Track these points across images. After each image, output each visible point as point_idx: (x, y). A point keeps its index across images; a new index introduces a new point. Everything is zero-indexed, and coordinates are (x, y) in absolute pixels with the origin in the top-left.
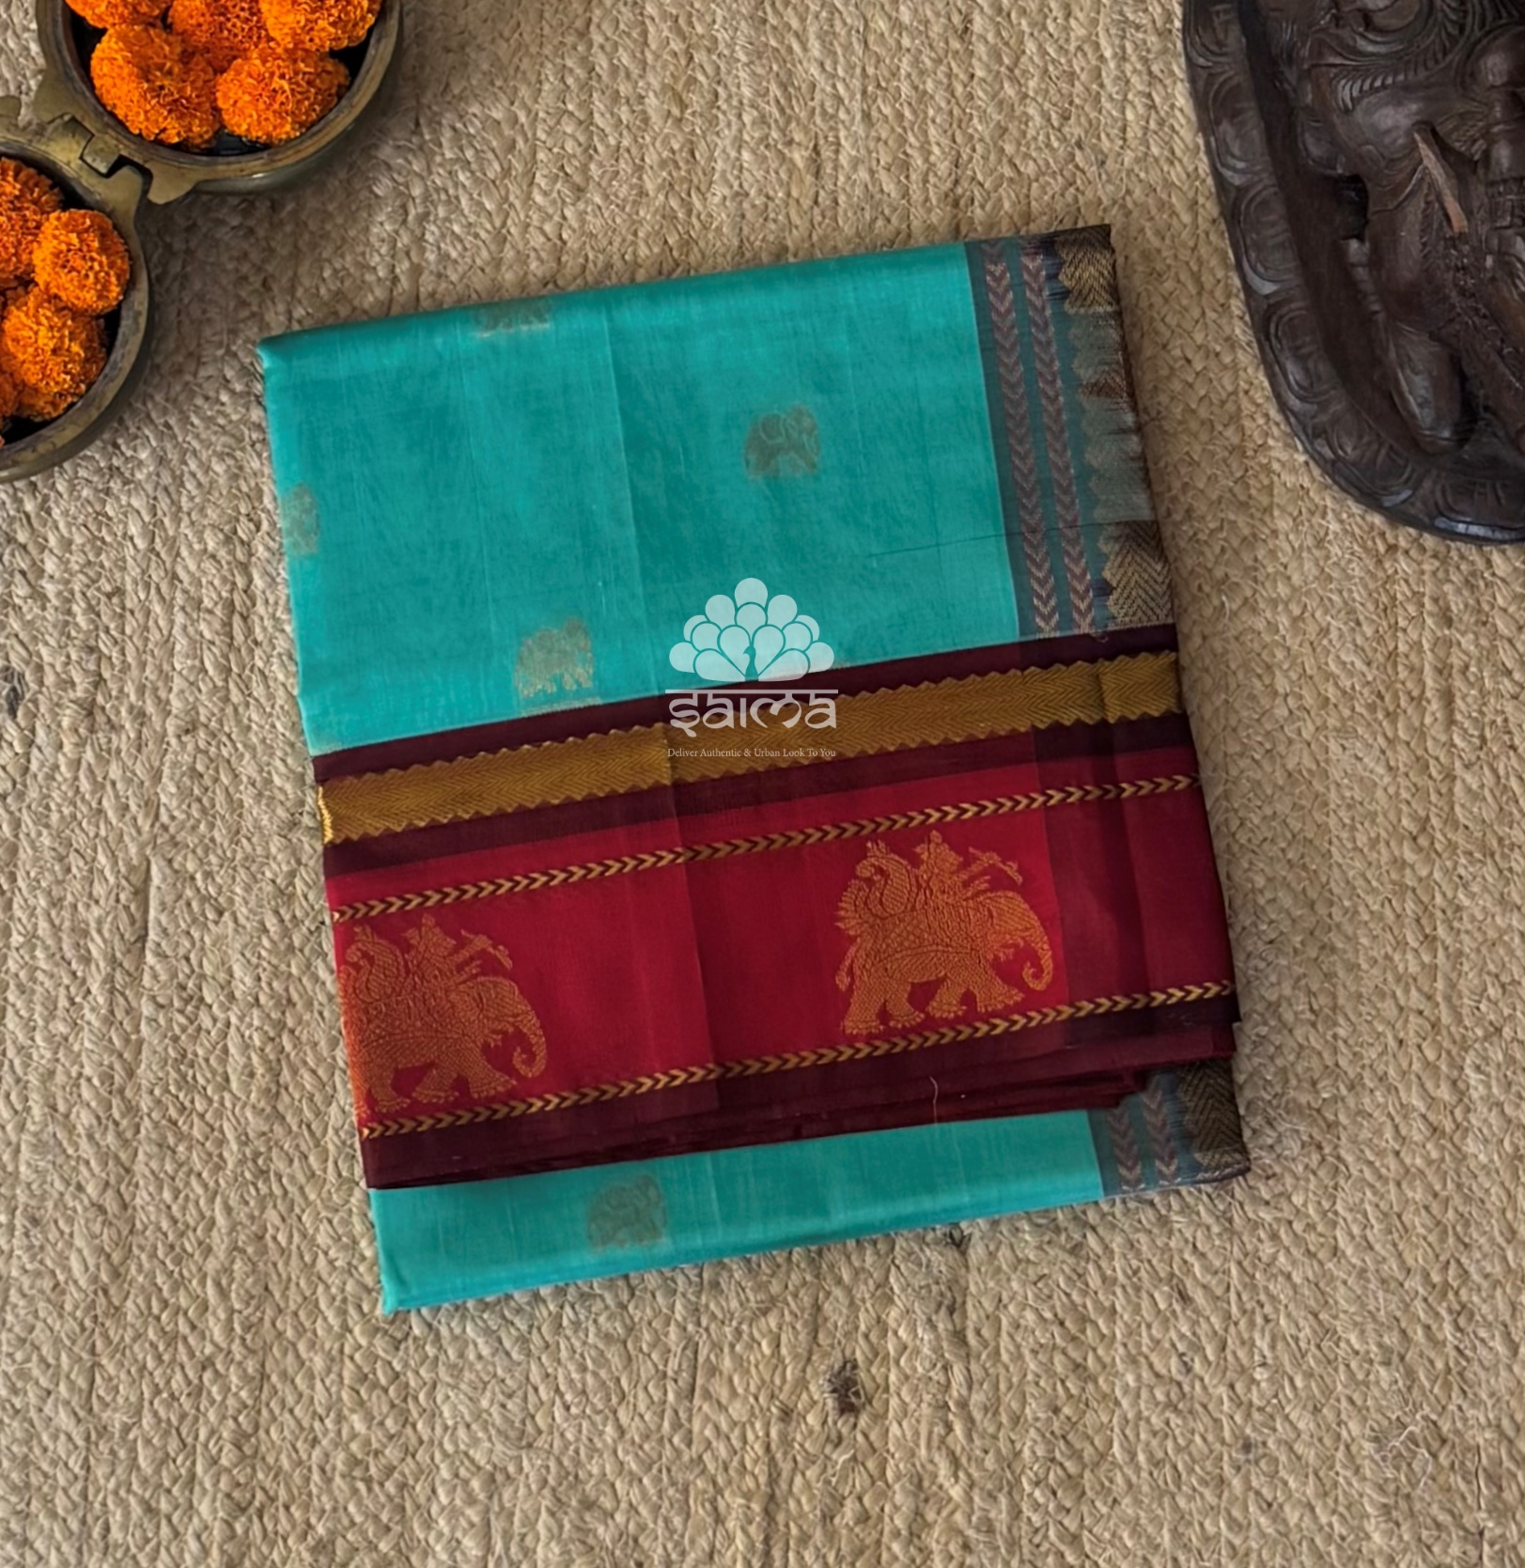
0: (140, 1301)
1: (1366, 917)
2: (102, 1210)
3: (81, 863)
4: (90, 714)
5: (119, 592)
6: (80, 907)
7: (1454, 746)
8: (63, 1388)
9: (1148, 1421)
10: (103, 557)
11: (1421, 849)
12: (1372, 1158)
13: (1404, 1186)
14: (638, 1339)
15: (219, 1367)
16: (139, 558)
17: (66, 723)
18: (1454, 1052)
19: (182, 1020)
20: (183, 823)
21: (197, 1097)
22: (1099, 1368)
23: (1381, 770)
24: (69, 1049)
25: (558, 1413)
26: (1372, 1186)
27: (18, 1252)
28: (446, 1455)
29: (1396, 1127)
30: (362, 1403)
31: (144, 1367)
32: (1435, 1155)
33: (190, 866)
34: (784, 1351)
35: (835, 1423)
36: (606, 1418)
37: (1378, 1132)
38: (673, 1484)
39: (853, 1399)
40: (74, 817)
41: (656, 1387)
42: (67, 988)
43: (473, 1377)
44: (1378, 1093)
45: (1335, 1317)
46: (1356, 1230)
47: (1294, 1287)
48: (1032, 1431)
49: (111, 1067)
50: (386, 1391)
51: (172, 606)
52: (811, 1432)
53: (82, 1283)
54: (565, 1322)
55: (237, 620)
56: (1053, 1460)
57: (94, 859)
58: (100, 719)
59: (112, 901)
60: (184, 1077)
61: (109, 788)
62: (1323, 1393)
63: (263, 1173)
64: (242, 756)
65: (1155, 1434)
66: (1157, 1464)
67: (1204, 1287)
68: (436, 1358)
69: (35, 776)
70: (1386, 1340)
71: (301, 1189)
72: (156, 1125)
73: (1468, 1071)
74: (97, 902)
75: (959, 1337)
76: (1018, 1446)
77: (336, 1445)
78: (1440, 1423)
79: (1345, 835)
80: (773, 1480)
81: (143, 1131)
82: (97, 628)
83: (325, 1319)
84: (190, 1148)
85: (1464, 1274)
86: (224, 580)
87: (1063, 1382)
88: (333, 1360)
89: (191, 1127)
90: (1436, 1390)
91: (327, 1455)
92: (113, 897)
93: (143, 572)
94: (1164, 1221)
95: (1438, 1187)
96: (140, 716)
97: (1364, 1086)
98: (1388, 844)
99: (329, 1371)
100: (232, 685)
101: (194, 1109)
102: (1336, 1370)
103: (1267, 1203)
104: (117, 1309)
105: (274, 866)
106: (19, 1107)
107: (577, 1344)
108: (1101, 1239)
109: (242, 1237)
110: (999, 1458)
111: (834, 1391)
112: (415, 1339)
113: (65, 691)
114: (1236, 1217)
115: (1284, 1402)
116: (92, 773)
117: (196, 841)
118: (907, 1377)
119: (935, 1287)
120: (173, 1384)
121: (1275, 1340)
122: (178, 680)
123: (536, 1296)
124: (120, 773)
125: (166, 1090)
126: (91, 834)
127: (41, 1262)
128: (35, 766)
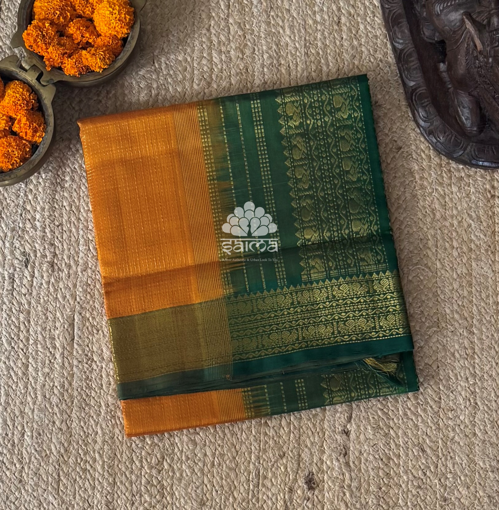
0: (74, 459)
1: (485, 322)
2: (61, 429)
3: (51, 316)
4: (52, 266)
5: (61, 224)
6: (52, 331)
8: (50, 488)
9: (411, 492)
10: (55, 213)
14: (240, 469)
15: (100, 480)
16: (67, 213)
17: (44, 269)
19: (87, 366)
20: (84, 301)
21: (92, 391)
22: (395, 475)
24: (50, 377)
25: (214, 493)
26: (487, 413)
27: (34, 444)
28: (177, 508)
29: (495, 393)
30: (148, 491)
31: (76, 480)
33: (88, 315)
34: (289, 471)
35: (307, 493)
36: (230, 495)
37: (489, 394)
39: (313, 485)
40: (48, 300)
41: (246, 484)
42: (49, 357)
43: (185, 482)
44: (489, 381)
45: (475, 456)
46: (482, 427)
47: (460, 446)
48: (373, 496)
49: (64, 382)
50: (156, 487)
51: (79, 229)
52: (299, 496)
53: (55, 454)
54: (215, 463)
56: (379, 505)
57: (56, 315)
58: (56, 268)
59: (62, 328)
60: (88, 385)
61: (59, 291)
62: (470, 482)
63: (114, 417)
65: (414, 496)
66: (414, 505)
67: (430, 447)
68: (173, 476)
69: (35, 287)
70: (492, 464)
72: (79, 401)
74: (57, 328)
75: (347, 464)
76: (367, 500)
77: (140, 505)
79: (477, 294)
81: (74, 403)
82: (54, 237)
83: (135, 464)
84: (90, 409)
87: (383, 479)
88: (138, 477)
89: (90, 401)
92: (62, 326)
93: (69, 218)
94: (416, 426)
96: (69, 266)
97: (484, 379)
99: (137, 480)
101: (91, 396)
102: (475, 474)
103: (452, 419)
104: (66, 461)
106: (33, 397)
107: (220, 471)
108: (395, 432)
109: (107, 437)
110: (361, 505)
111: (306, 483)
112: (165, 470)
113: (44, 258)
114: (440, 424)
115: (457, 485)
116: (54, 285)
117: (89, 306)
118: (330, 478)
119: (339, 448)
120: (86, 485)
121: (454, 464)
122: (81, 253)
123: (205, 455)
124: (63, 286)
125: (82, 389)
126: (54, 306)
127: (41, 448)
128: (35, 284)
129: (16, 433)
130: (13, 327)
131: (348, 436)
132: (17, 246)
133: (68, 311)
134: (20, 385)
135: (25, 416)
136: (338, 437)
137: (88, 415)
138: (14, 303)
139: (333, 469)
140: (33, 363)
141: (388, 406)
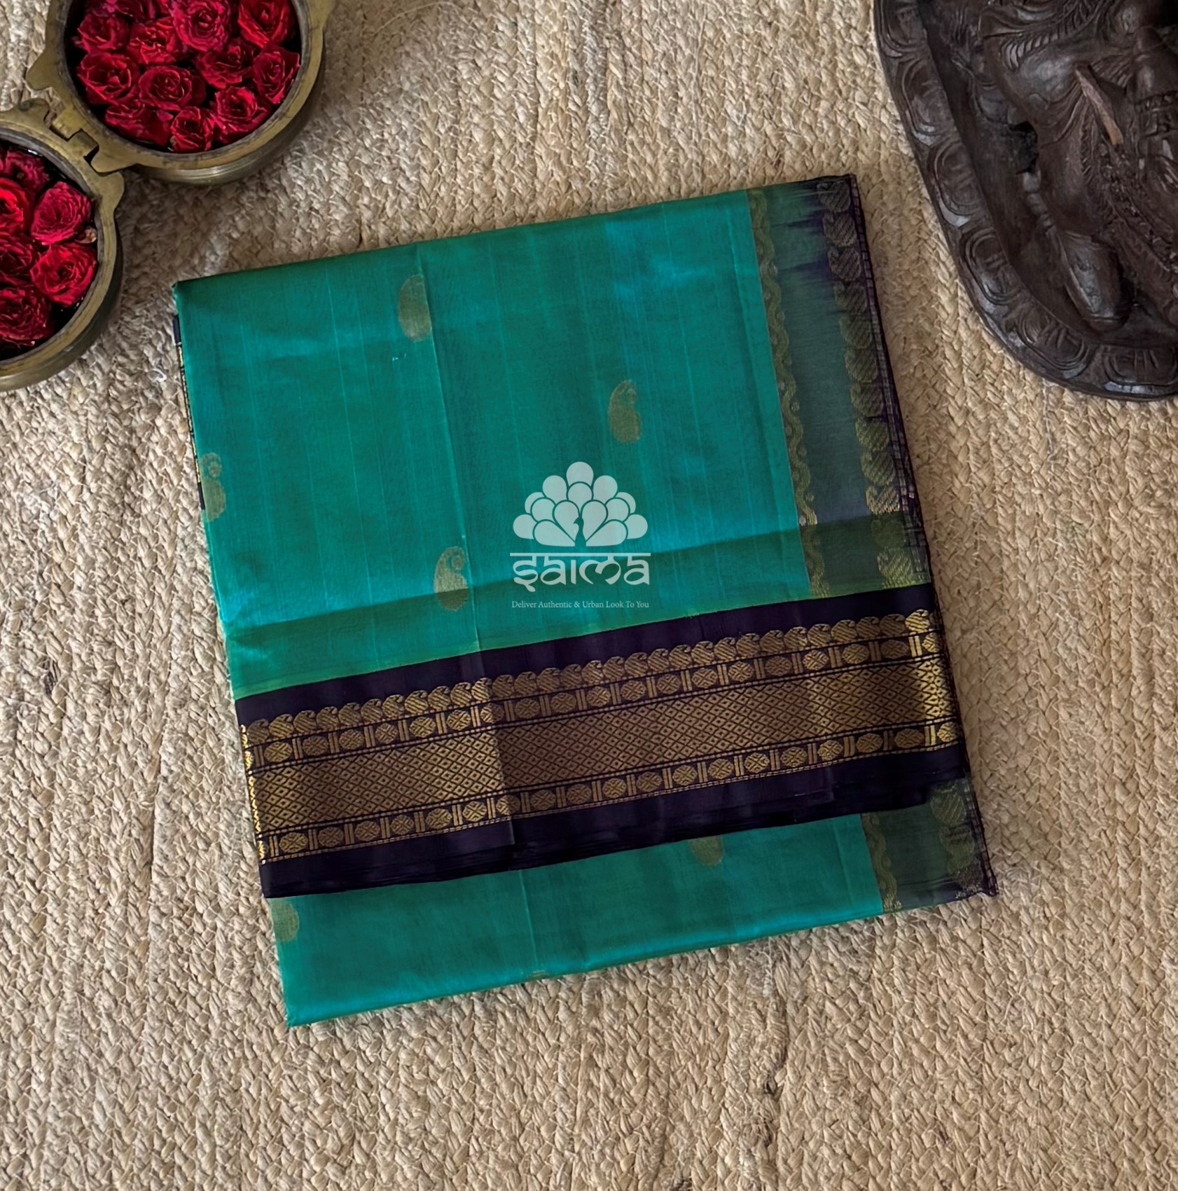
0: (145, 1140)
1: (1087, 844)
2: (117, 1071)
3: (102, 806)
4: (108, 692)
5: (131, 599)
6: (102, 841)
7: (1154, 713)
10: (119, 572)
11: (1128, 792)
12: (1089, 1030)
13: (1114, 1051)
14: (527, 1165)
16: (146, 573)
17: (89, 699)
19: (180, 924)
20: (179, 775)
21: (191, 983)
23: (1098, 730)
24: (94, 948)
26: (1088, 1050)
27: (53, 1103)
29: (1109, 1006)
32: (1138, 1028)
33: (185, 808)
34: (637, 1169)
37: (1095, 1010)
40: (95, 771)
42: (93, 902)
44: (1095, 981)
45: (1060, 1152)
46: (1078, 1087)
47: (1029, 1129)
49: (126, 962)
51: (171, 611)
53: (102, 1127)
54: (472, 1152)
57: (112, 804)
58: (116, 696)
59: (125, 836)
60: (181, 968)
61: (122, 749)
63: (239, 1041)
64: (223, 724)
67: (960, 1129)
68: (373, 1180)
69: (66, 739)
70: (1100, 1170)
72: (158, 1006)
73: (1164, 963)
74: (114, 836)
75: (771, 1165)
79: (1071, 782)
81: (148, 1010)
82: (113, 627)
83: (288, 1152)
84: (183, 1023)
85: (1160, 1119)
86: (210, 590)
88: (294, 1182)
89: (185, 1005)
92: (126, 832)
93: (149, 584)
94: (930, 1079)
95: (1140, 1053)
96: (146, 695)
97: (1084, 975)
98: (1104, 788)
100: (216, 668)
101: (187, 993)
103: (1010, 1065)
104: (128, 1146)
106: (55, 992)
107: (480, 1168)
108: (882, 1093)
109: (222, 1090)
112: (357, 1166)
113: (89, 675)
114: (985, 1076)
116: (109, 737)
117: (189, 789)
119: (754, 1126)
121: (1013, 1169)
122: (174, 667)
124: (131, 738)
125: (167, 978)
126: (109, 784)
127: (71, 1111)
128: (65, 732)
129: (11, 1074)
130: (12, 829)
131: (777, 1100)
132: (29, 643)
133: (142, 797)
134: (24, 963)
135: (35, 1037)
136: (755, 1103)
137: (179, 1038)
138: (17, 774)
139: (738, 1175)
140: (56, 914)
141: (869, 1035)
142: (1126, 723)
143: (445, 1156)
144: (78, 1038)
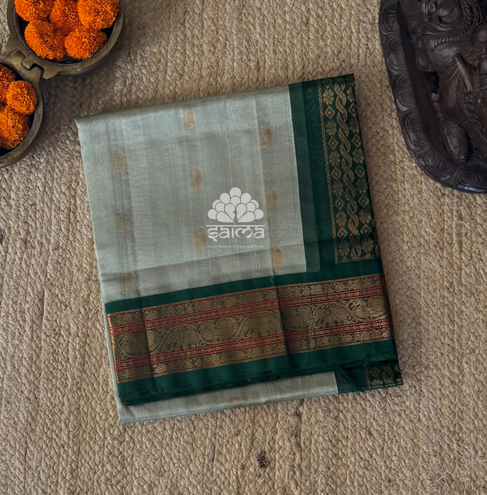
0: (41, 427)
1: (432, 314)
2: (29, 399)
3: (23, 290)
4: (25, 243)
5: (34, 204)
6: (22, 304)
7: (462, 259)
8: (17, 454)
9: (358, 472)
10: (29, 193)
11: (450, 292)
12: (432, 391)
13: (442, 400)
14: (196, 443)
15: (65, 448)
16: (41, 193)
17: (18, 246)
18: (459, 358)
19: (54, 340)
20: (54, 278)
21: (59, 365)
22: (343, 456)
23: (438, 266)
24: (19, 349)
25: (171, 466)
26: (432, 400)
27: (3, 412)
28: (136, 478)
29: (440, 381)
30: (110, 461)
31: (42, 448)
32: (452, 390)
33: (57, 292)
34: (242, 447)
35: (259, 470)
36: (186, 468)
37: (434, 383)
38: (207, 488)
39: (264, 463)
40: (20, 276)
41: (202, 458)
42: (19, 330)
43: (145, 454)
44: (434, 370)
45: (419, 441)
46: (426, 414)
47: (406, 431)
48: (321, 475)
49: (32, 355)
50: (117, 457)
51: (51, 209)
52: (251, 473)
53: (23, 422)
54: (174, 437)
55: (71, 214)
56: (328, 484)
57: (27, 289)
58: (29, 245)
59: (32, 303)
60: (55, 358)
61: (31, 267)
62: (414, 465)
63: (79, 389)
64: (73, 257)
65: (360, 476)
66: (360, 486)
67: (377, 431)
68: (133, 448)
69: (8, 263)
70: (435, 448)
71: (91, 394)
72: (46, 373)
73: (463, 363)
74: (28, 303)
75: (298, 444)
76: (317, 479)
77: (102, 474)
78: (452, 475)
79: (425, 287)
80: (239, 488)
81: (42, 375)
82: (27, 216)
83: (99, 435)
84: (57, 380)
85: (461, 428)
86: (68, 201)
87: (331, 460)
88: (101, 448)
89: (57, 374)
90: (451, 465)
91: (99, 477)
92: (33, 301)
93: (42, 198)
94: (364, 410)
95: (453, 401)
96: (41, 244)
97: (430, 368)
98: (439, 290)
99: (100, 451)
100: (70, 235)
101: (58, 368)
102: (419, 457)
103: (398, 405)
104: (34, 430)
105: (84, 293)
106: (3, 367)
107: (177, 444)
108: (344, 415)
109: (73, 408)
110: (311, 483)
111: (258, 460)
112: (127, 441)
113: (17, 235)
114: (388, 409)
115: (402, 467)
116: (26, 262)
117: (59, 284)
118: (282, 457)
119: (291, 429)
120: (51, 453)
121: (399, 447)
122: (53, 233)
123: (164, 429)
124: (35, 262)
125: (50, 363)
126: (26, 281)
127: (10, 415)
128: (8, 259)
131: (300, 418)
133: (39, 287)
136: (291, 419)
137: (55, 387)
139: (285, 449)
142: (450, 263)
143: (163, 438)
144: (13, 385)
